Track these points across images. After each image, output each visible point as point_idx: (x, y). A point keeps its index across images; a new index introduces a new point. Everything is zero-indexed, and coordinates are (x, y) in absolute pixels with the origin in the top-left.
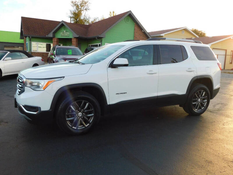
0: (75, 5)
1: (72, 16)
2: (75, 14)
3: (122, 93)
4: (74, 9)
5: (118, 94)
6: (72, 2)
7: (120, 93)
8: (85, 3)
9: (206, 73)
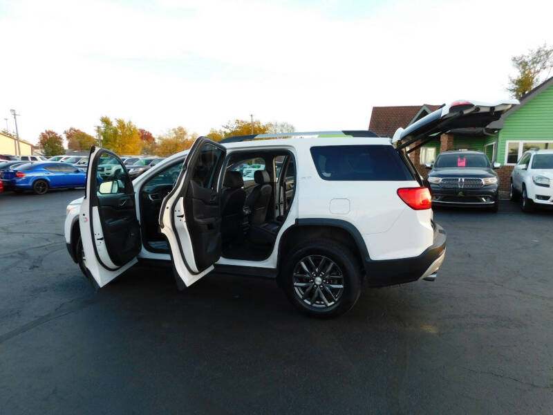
0: (521, 63)
1: (514, 86)
2: (519, 82)
4: (517, 74)
6: (514, 59)
8: (547, 53)
9: (329, 214)
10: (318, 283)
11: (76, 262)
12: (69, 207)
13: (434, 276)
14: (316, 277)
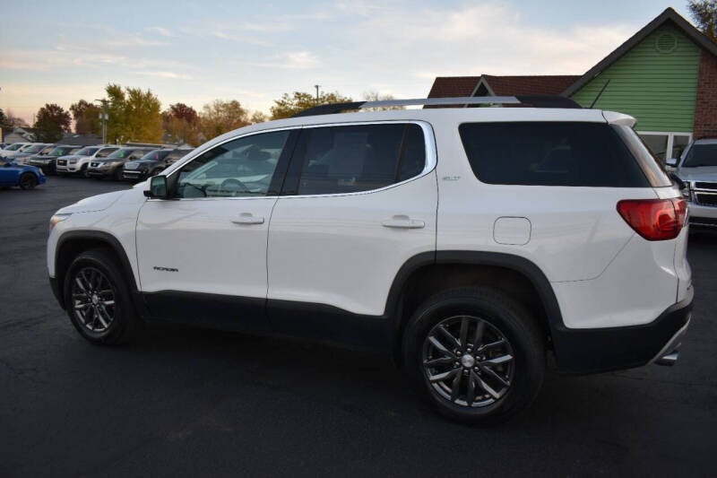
3: (167, 270)
5: (158, 269)
7: (164, 269)
9: (493, 243)
10: (468, 365)
11: (64, 307)
12: (54, 218)
13: (673, 358)
14: (462, 355)
